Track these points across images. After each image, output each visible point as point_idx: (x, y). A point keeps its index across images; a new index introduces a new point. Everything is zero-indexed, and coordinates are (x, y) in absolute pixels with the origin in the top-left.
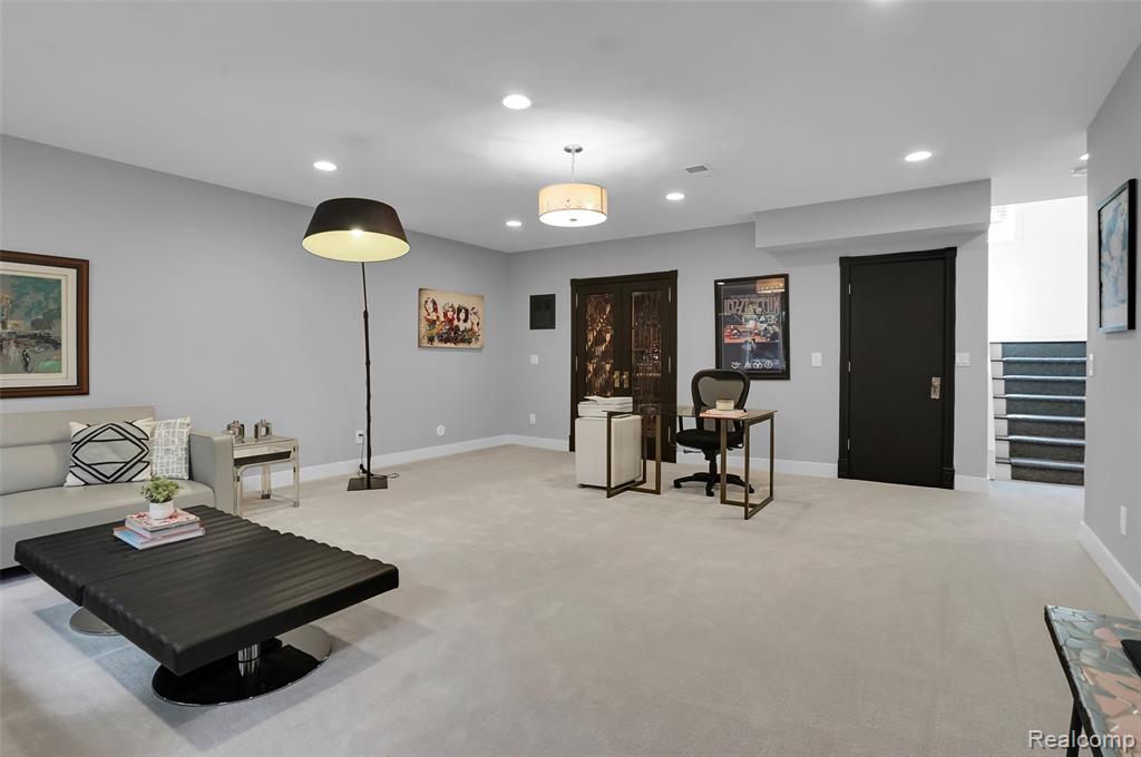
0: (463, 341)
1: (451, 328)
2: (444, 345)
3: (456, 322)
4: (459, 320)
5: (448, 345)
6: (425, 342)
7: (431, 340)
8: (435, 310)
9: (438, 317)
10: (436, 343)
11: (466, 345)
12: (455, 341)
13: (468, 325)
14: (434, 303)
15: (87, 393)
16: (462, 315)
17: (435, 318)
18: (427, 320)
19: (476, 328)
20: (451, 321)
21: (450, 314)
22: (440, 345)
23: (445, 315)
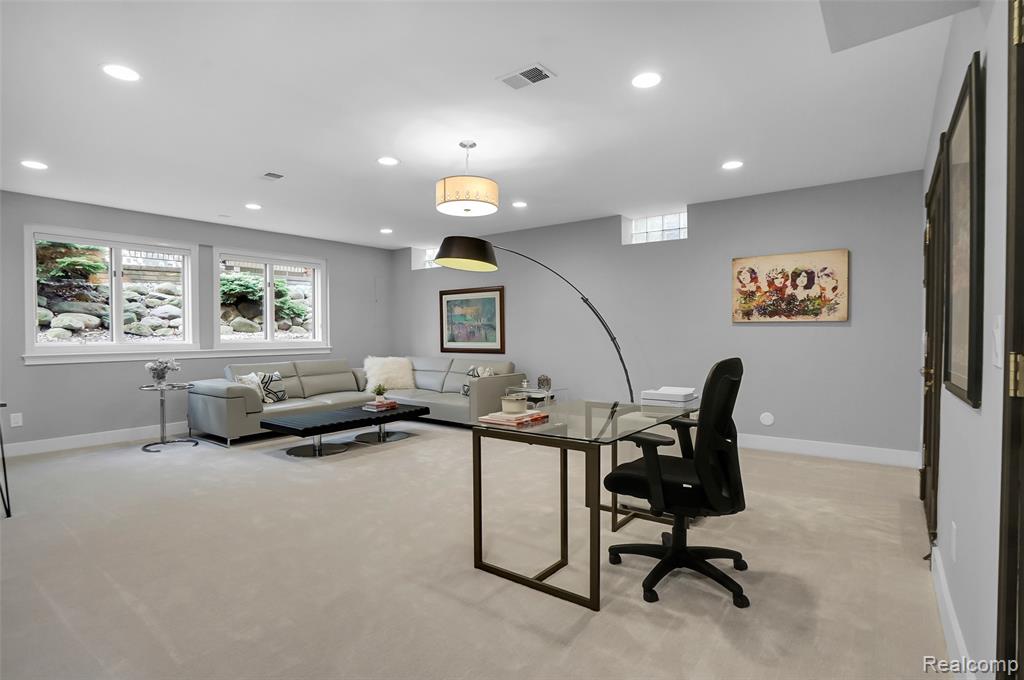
0: (804, 312)
1: (782, 299)
2: (768, 319)
3: (789, 291)
4: (795, 286)
5: (776, 318)
6: (739, 317)
7: (748, 314)
8: (754, 279)
9: (759, 288)
10: (756, 317)
11: (811, 318)
12: (789, 313)
13: (814, 291)
14: (752, 272)
15: (504, 353)
16: (802, 280)
17: (754, 289)
18: (741, 292)
19: (829, 294)
20: (781, 290)
21: (778, 283)
22: (762, 319)
23: (771, 283)
